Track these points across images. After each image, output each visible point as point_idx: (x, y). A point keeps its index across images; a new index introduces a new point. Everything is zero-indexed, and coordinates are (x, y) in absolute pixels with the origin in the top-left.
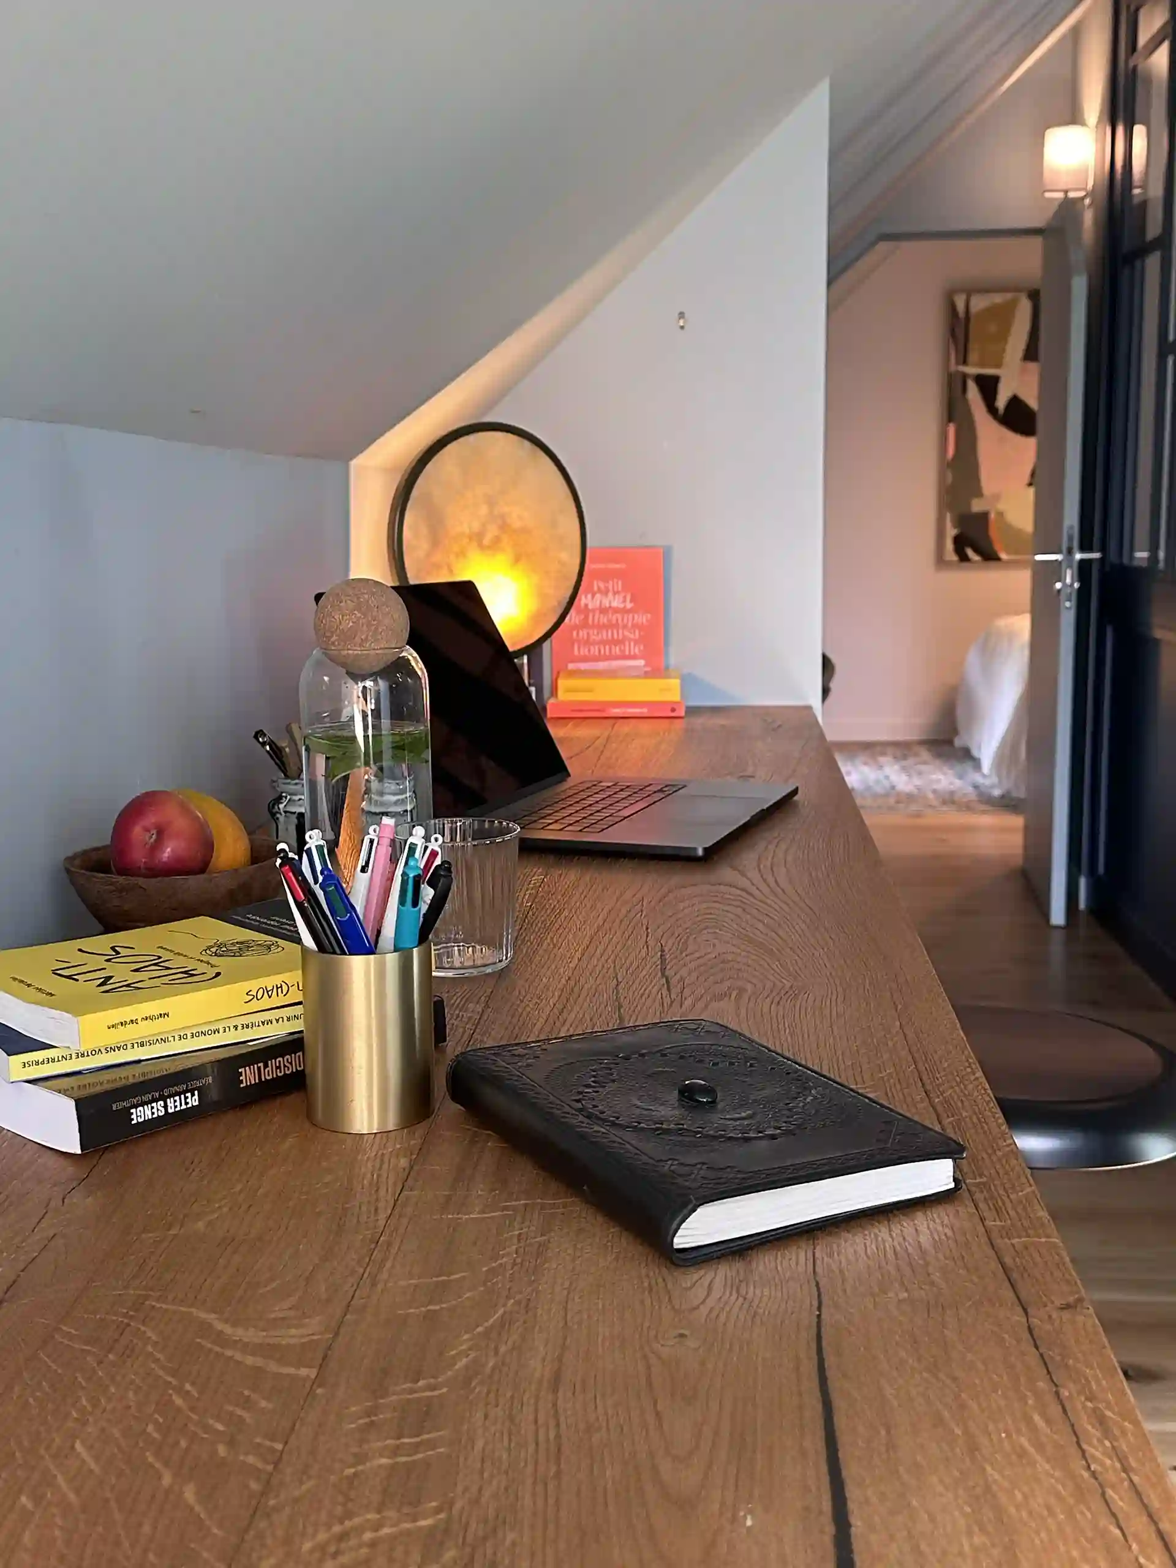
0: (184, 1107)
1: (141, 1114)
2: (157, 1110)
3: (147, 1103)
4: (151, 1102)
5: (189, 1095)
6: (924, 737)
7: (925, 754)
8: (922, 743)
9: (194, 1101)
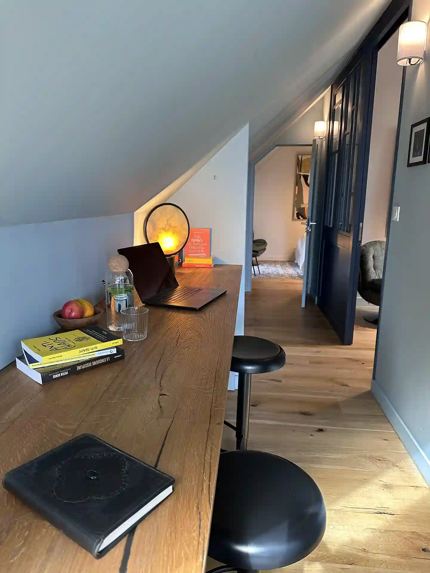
0: (64, 374)
1: (54, 377)
2: (59, 375)
3: (56, 374)
4: (57, 374)
5: (66, 372)
6: (288, 260)
7: (287, 264)
8: (287, 261)
9: (67, 373)
